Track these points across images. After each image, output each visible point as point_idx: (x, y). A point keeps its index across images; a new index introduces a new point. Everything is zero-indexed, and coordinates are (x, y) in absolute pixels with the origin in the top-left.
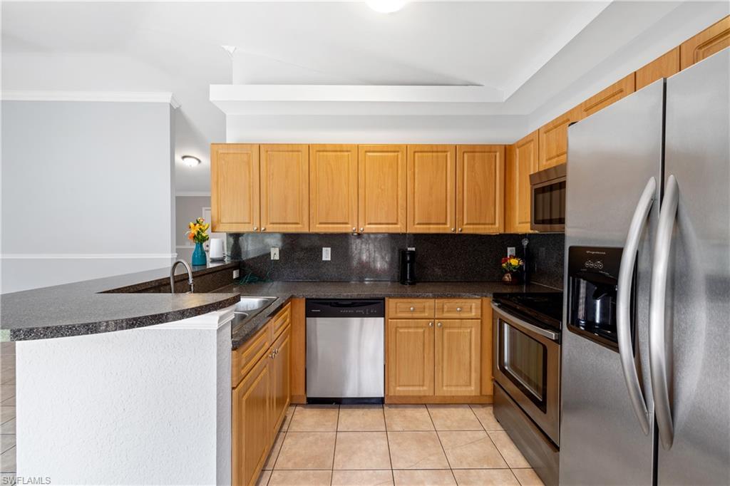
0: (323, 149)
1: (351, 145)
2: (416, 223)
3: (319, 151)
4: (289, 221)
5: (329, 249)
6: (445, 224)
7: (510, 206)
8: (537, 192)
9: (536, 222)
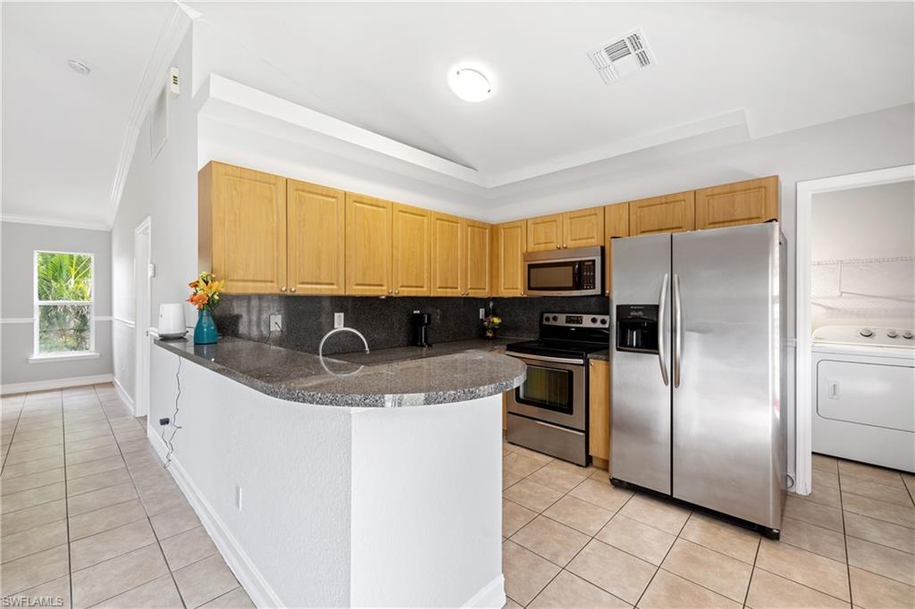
0: (360, 200)
1: (387, 202)
2: (438, 286)
3: (356, 202)
4: (323, 281)
5: (342, 314)
6: (457, 288)
7: (494, 276)
8: (530, 267)
9: (530, 288)
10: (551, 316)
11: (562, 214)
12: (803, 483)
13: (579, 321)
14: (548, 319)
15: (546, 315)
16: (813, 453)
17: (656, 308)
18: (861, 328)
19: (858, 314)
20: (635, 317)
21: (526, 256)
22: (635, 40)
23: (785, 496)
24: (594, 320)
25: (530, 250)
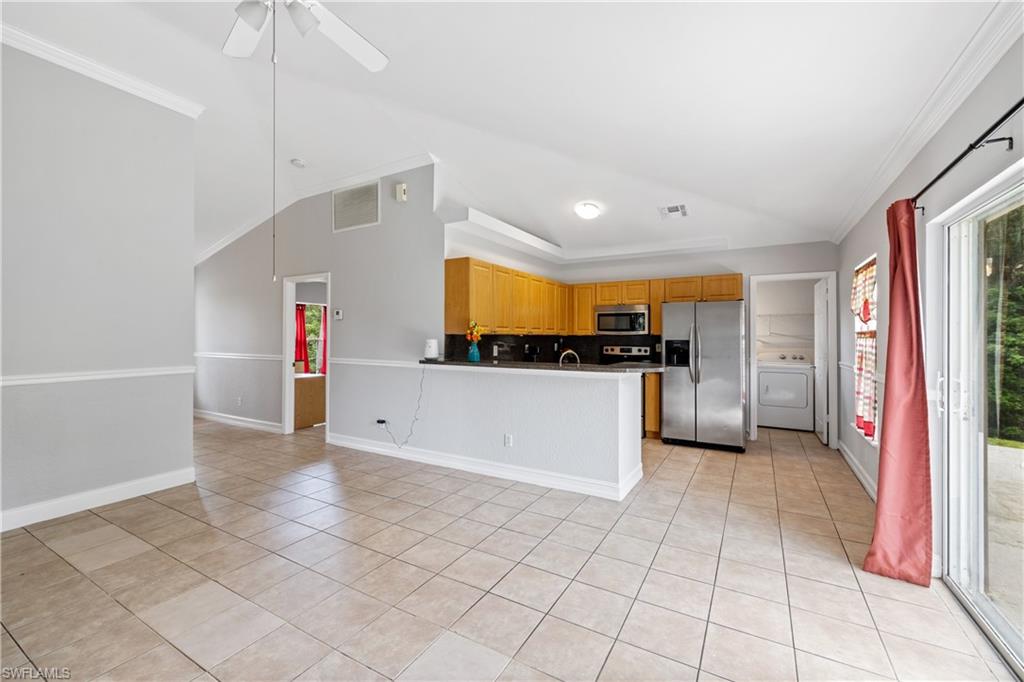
7: (572, 320)
8: (599, 315)
9: (599, 329)
10: (609, 348)
11: (622, 282)
12: (754, 436)
13: (630, 351)
14: (607, 350)
15: (605, 348)
16: (758, 426)
17: (688, 342)
18: (779, 354)
19: (779, 346)
20: (677, 347)
21: (595, 308)
22: (683, 207)
23: (746, 440)
24: (640, 351)
25: (598, 304)
